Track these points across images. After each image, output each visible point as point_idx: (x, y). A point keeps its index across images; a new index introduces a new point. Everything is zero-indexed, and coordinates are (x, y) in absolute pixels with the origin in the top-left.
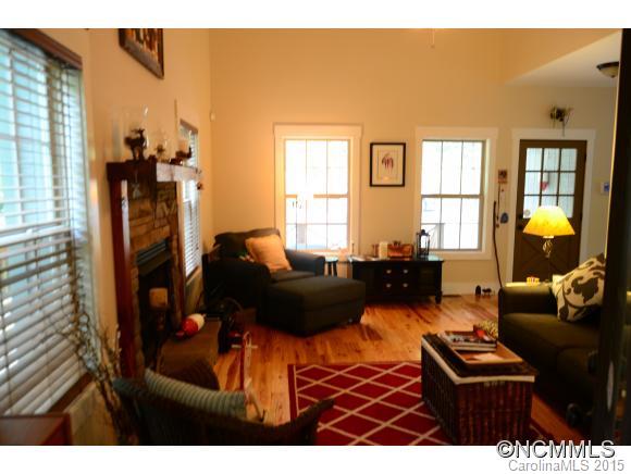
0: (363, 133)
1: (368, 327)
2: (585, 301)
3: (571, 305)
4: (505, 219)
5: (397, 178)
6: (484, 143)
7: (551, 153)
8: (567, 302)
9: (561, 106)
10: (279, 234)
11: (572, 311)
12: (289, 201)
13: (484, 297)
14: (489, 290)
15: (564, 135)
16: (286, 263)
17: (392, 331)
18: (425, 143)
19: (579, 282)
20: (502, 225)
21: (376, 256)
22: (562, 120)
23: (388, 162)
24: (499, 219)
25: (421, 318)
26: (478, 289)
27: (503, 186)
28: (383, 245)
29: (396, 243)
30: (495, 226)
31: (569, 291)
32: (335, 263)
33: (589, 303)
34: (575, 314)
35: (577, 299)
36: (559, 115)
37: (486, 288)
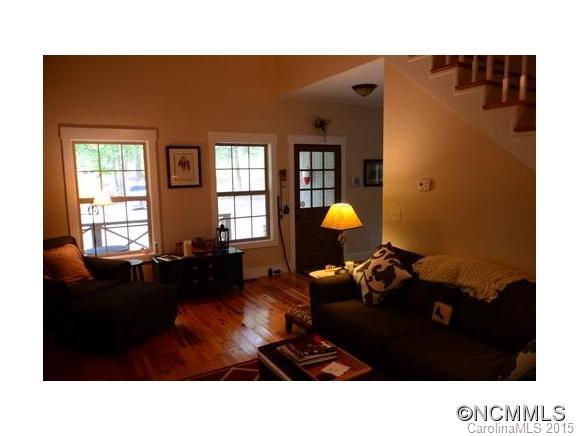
0: (158, 137)
1: (183, 328)
2: (385, 287)
3: (374, 291)
4: (287, 210)
5: (194, 179)
6: (266, 147)
7: (317, 155)
8: (370, 289)
9: (321, 117)
10: (74, 242)
11: (376, 296)
12: (84, 207)
13: (274, 277)
14: (278, 271)
15: (325, 141)
16: (85, 272)
17: (208, 329)
18: (217, 147)
19: (379, 270)
20: (284, 216)
21: (182, 254)
22: (324, 129)
23: (184, 164)
24: (282, 211)
25: (231, 309)
26: (270, 271)
27: (284, 184)
28: (187, 243)
29: (198, 239)
30: (280, 217)
31: (371, 277)
32: (140, 265)
33: (389, 288)
34: (379, 299)
35: (378, 285)
36: (321, 125)
37: (276, 269)
